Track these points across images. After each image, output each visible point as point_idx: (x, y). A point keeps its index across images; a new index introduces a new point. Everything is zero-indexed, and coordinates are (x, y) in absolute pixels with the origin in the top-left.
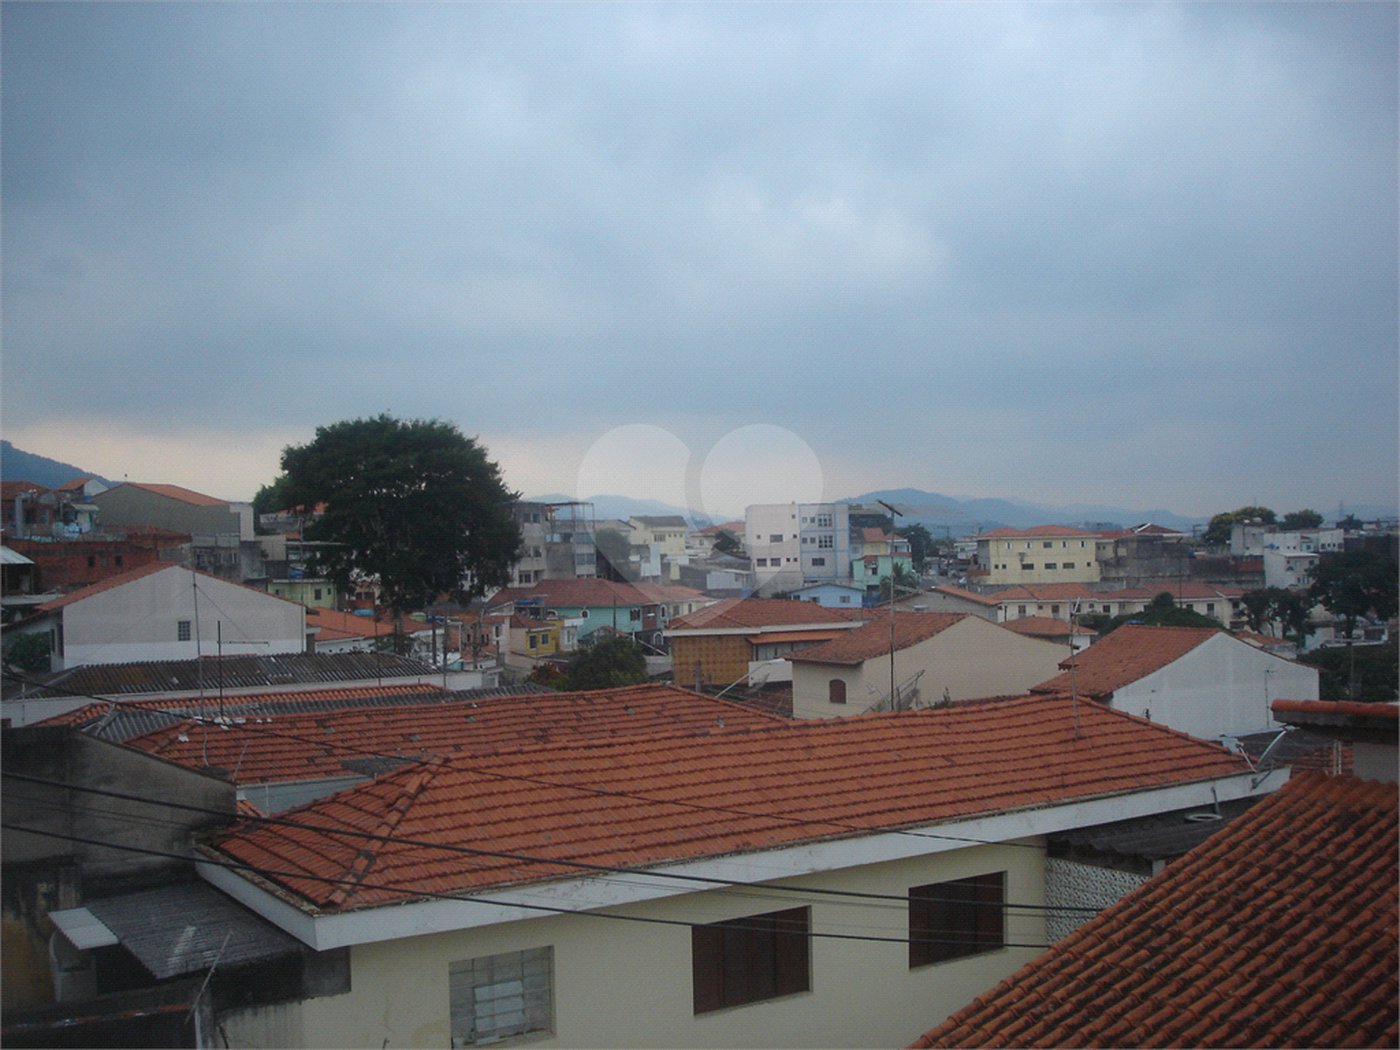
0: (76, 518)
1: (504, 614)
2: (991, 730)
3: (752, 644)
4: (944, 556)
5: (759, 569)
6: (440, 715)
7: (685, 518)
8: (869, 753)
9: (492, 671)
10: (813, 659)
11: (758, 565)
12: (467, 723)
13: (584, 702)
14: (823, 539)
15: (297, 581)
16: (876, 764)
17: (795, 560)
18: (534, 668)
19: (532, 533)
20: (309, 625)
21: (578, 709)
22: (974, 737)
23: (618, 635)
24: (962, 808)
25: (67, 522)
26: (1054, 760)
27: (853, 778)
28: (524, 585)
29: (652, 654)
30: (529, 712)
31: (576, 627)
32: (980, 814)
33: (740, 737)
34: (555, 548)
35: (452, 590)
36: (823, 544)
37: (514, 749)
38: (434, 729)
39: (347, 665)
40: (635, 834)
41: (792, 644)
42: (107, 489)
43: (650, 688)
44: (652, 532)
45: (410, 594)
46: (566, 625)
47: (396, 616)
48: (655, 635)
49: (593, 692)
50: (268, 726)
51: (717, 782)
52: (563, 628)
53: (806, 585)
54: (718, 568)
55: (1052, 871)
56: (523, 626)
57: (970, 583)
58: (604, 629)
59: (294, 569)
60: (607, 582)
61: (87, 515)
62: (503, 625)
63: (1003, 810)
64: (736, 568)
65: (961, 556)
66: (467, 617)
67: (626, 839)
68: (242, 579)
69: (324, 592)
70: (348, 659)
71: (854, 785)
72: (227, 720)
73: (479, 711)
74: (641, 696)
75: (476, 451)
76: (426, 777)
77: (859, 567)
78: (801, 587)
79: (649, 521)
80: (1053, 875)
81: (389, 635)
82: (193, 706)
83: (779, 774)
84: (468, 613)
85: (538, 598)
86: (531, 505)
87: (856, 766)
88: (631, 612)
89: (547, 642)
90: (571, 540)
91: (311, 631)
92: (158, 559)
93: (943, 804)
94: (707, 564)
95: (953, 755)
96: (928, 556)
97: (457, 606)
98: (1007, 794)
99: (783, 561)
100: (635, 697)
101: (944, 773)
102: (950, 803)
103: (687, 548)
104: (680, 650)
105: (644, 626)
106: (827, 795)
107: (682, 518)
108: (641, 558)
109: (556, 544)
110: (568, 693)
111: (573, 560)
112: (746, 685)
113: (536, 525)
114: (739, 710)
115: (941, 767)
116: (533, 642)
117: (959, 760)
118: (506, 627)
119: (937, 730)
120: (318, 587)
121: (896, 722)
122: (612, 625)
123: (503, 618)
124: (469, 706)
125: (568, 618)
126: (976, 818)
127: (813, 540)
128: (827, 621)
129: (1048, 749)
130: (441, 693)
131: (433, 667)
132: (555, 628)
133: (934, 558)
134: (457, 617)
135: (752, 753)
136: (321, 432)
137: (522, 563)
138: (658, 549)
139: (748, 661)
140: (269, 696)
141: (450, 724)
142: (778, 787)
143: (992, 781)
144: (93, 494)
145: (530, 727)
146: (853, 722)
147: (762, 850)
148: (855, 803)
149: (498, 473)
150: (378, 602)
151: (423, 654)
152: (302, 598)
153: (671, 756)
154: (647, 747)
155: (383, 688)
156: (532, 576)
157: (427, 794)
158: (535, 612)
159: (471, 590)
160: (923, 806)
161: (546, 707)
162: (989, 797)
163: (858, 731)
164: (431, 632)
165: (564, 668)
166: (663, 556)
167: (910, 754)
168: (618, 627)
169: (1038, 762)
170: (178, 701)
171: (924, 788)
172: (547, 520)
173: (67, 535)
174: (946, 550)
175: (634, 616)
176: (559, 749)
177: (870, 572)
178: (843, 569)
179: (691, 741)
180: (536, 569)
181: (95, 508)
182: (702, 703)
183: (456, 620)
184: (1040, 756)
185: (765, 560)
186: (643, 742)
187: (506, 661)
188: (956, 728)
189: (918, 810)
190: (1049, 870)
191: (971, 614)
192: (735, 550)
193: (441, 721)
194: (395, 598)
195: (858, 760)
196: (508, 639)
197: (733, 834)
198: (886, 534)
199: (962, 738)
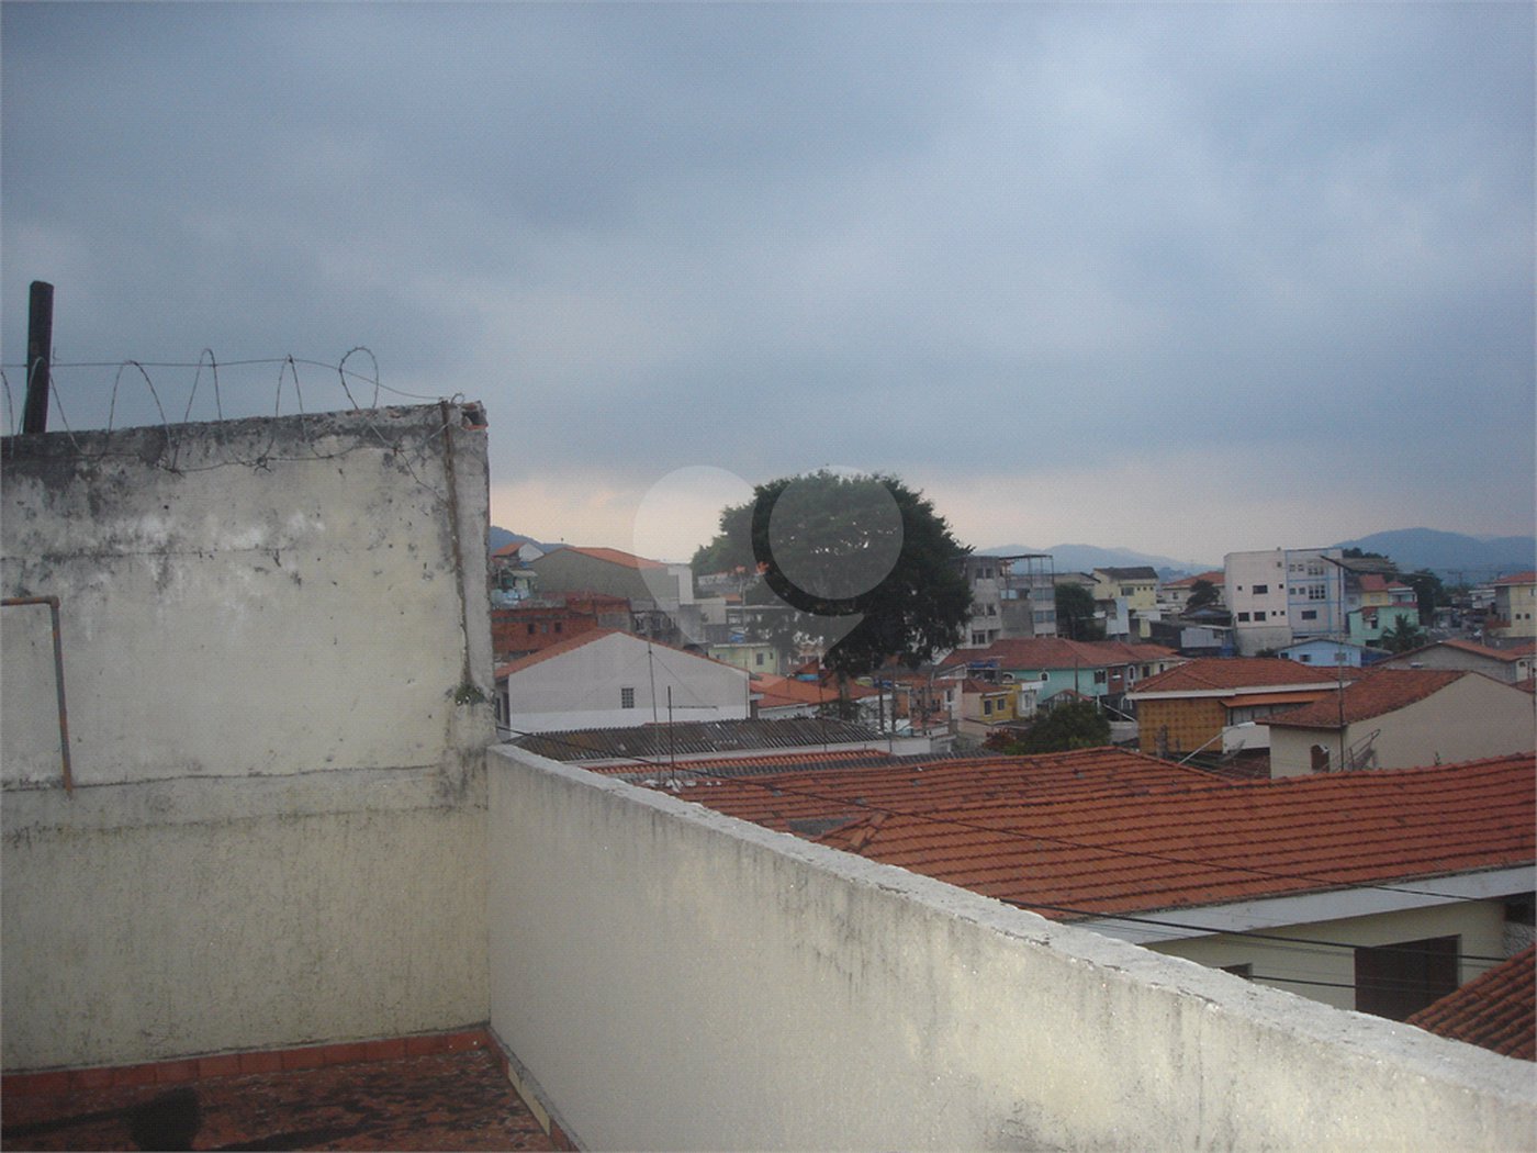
0: (514, 584)
1: (957, 678)
2: (1449, 791)
3: (1226, 707)
4: (1457, 606)
5: (1240, 624)
6: (886, 779)
7: (1156, 570)
8: (1315, 813)
9: (944, 739)
10: (1292, 723)
11: (1240, 620)
12: (912, 787)
13: (1032, 766)
14: (1314, 589)
15: (737, 645)
16: (1322, 824)
17: (1283, 613)
18: (988, 735)
19: (985, 590)
20: (752, 692)
21: (1026, 773)
22: (1429, 798)
23: (1081, 700)
24: (1411, 869)
25: (505, 588)
26: (1515, 821)
27: (1296, 838)
28: (978, 646)
29: (1117, 720)
30: (975, 776)
31: (1035, 691)
32: (1430, 875)
33: (1181, 796)
34: (1011, 605)
35: (899, 652)
36: (1314, 595)
37: (954, 806)
38: (879, 792)
39: (793, 731)
40: (1071, 888)
41: (1271, 706)
42: (542, 554)
43: (1101, 751)
44: (1120, 585)
45: (856, 657)
46: (1024, 689)
47: (842, 681)
48: (1122, 699)
49: (1040, 756)
50: (715, 789)
51: (1155, 840)
52: (1021, 692)
53: (1296, 641)
54: (1193, 623)
55: (1509, 935)
56: (978, 691)
57: (1487, 635)
58: (1066, 692)
59: (734, 633)
60: (1068, 642)
61: (526, 582)
62: (955, 690)
63: (1454, 871)
64: (1214, 624)
65: (1477, 605)
66: (916, 682)
67: (1062, 893)
68: (682, 646)
69: (766, 658)
70: (794, 726)
71: (1297, 845)
72: (678, 782)
73: (924, 774)
74: (1091, 760)
75: (922, 505)
76: (871, 832)
77: (1356, 620)
78: (1289, 643)
79: (1115, 574)
80: (1511, 939)
81: (835, 701)
82: (642, 772)
83: (1219, 833)
84: (918, 676)
85: (993, 660)
86: (983, 559)
87: (1301, 826)
88: (1096, 674)
89: (1003, 708)
90: (1029, 597)
91: (754, 697)
92: (597, 625)
93: (1391, 864)
94: (1182, 619)
95: (1405, 816)
96: (1438, 606)
97: (906, 669)
98: (1460, 855)
99: (1268, 615)
100: (1084, 761)
101: (1394, 834)
102: (1398, 863)
103: (1158, 602)
104: (1146, 714)
105: (1110, 688)
106: (1269, 854)
107: (1151, 569)
108: (1107, 614)
109: (1012, 600)
110: (1015, 757)
111: (1030, 618)
112: (1220, 752)
113: (989, 580)
114: (1196, 774)
115: (1391, 828)
116: (988, 707)
117: (1408, 821)
118: (958, 691)
119: (1388, 790)
120: (761, 652)
121: (1346, 783)
122: (1074, 689)
123: (955, 681)
124: (915, 770)
125: (1025, 681)
126: (1425, 879)
127: (1302, 591)
128: (1310, 682)
129: (1509, 810)
130: (887, 759)
131: (880, 733)
132: (1011, 692)
133: (1445, 609)
134: (906, 682)
135: (1191, 812)
136: (760, 491)
137: (975, 622)
138: (1125, 604)
139: (1222, 726)
140: (715, 761)
141: (896, 788)
142: (1219, 846)
143: (1445, 842)
144: (531, 559)
145: (976, 790)
146: (1299, 782)
147: (1199, 906)
148: (1297, 863)
149: (944, 528)
150: (822, 667)
151: (870, 721)
152: (746, 663)
153: (1109, 814)
154: (1085, 805)
155: (829, 754)
156: (986, 636)
157: (871, 847)
158: (990, 675)
159: (918, 653)
160: (1370, 866)
161: (993, 771)
162: (1440, 858)
163: (1304, 791)
164: (877, 698)
165: (1019, 734)
166: (1131, 612)
167: (1356, 815)
168: (1080, 691)
169: (1497, 823)
170: (627, 767)
171: (1372, 848)
172: (1001, 575)
173: (507, 602)
174: (1459, 598)
175: (1099, 678)
176: (998, 807)
177: (1369, 626)
178: (1336, 622)
179: (1129, 800)
180: (990, 628)
181: (532, 574)
182: (1155, 767)
183: (905, 685)
184: (1500, 817)
185: (1247, 614)
186: (1081, 801)
187: (959, 729)
188: (1411, 788)
189: (1363, 870)
190: (1507, 935)
191: (1472, 672)
192: (1214, 604)
193: (888, 785)
194: (839, 662)
195: (1303, 820)
196: (961, 704)
197: (1170, 890)
198: (1387, 582)
199: (1414, 799)
